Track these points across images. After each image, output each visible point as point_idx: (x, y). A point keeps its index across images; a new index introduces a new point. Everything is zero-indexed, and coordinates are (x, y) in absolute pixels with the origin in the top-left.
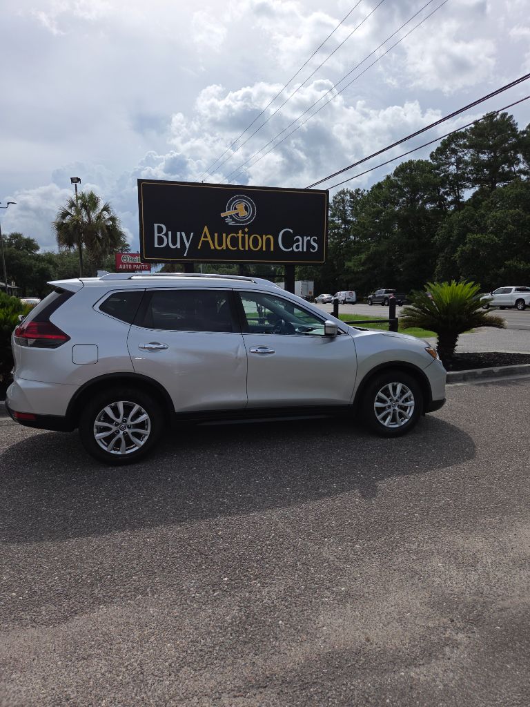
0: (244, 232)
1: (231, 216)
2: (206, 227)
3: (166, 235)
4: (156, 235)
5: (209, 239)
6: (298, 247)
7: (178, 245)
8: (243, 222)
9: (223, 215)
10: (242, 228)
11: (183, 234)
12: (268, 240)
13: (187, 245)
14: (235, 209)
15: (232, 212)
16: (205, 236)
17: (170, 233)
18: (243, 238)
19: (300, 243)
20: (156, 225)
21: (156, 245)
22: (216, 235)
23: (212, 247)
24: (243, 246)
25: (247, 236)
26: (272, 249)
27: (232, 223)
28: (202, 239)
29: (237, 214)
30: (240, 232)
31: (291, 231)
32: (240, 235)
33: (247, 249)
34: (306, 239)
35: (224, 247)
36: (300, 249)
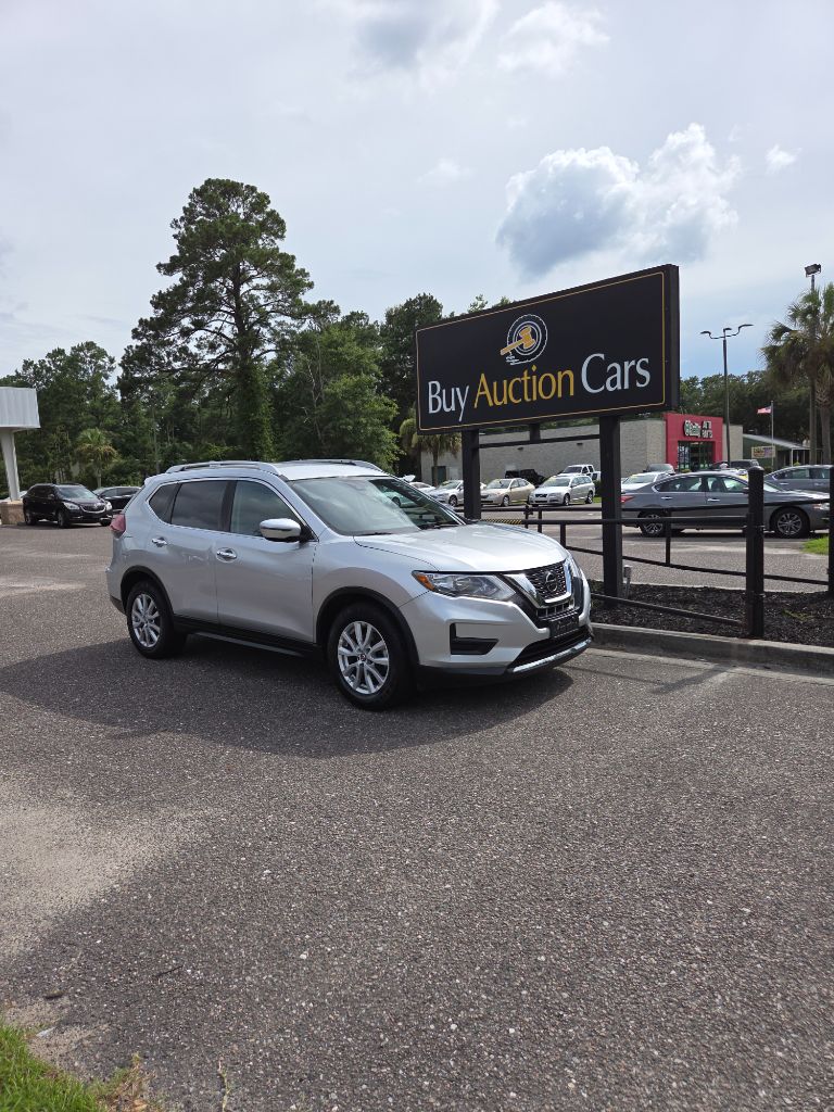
0: (531, 374)
1: (513, 351)
2: (483, 376)
3: (440, 395)
4: (431, 396)
5: (487, 392)
6: (613, 383)
7: (453, 408)
8: (529, 357)
9: (503, 352)
10: (530, 365)
11: (458, 389)
12: (566, 378)
13: (462, 405)
14: (519, 338)
15: (515, 345)
16: (483, 389)
17: (444, 391)
18: (530, 382)
19: (618, 375)
20: (430, 384)
21: (431, 411)
22: (495, 384)
23: (491, 404)
24: (530, 396)
25: (534, 377)
26: (572, 394)
27: (513, 362)
28: (479, 393)
29: (521, 346)
30: (526, 373)
31: (602, 356)
32: (526, 378)
33: (535, 398)
34: (627, 366)
35: (505, 401)
36: (619, 386)
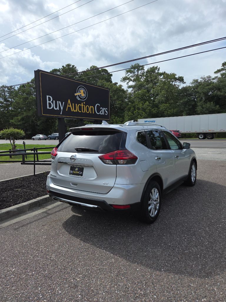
0: (83, 104)
1: (79, 96)
2: (69, 100)
3: (52, 102)
4: (48, 102)
5: (70, 106)
6: (101, 113)
7: (58, 108)
8: (83, 99)
9: (76, 94)
10: (83, 102)
11: (60, 102)
12: (92, 108)
13: (62, 109)
14: (80, 92)
15: (79, 94)
16: (69, 105)
17: (54, 101)
18: (83, 106)
19: (102, 111)
20: (47, 96)
21: (48, 108)
22: (73, 104)
23: (72, 111)
24: (84, 111)
25: (84, 105)
26: (93, 113)
27: (79, 99)
28: (68, 106)
29: (81, 95)
30: (82, 103)
31: (99, 105)
33: (85, 112)
34: (104, 109)
35: (77, 110)
36: (102, 114)
